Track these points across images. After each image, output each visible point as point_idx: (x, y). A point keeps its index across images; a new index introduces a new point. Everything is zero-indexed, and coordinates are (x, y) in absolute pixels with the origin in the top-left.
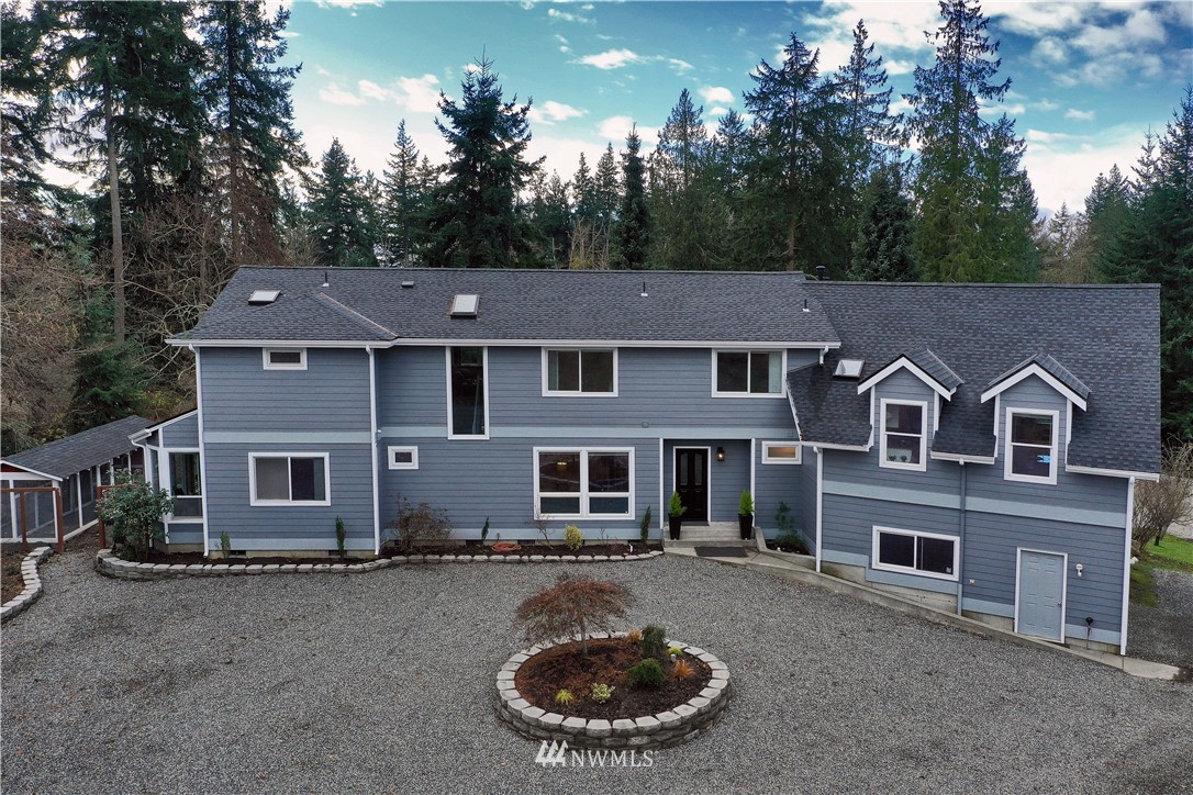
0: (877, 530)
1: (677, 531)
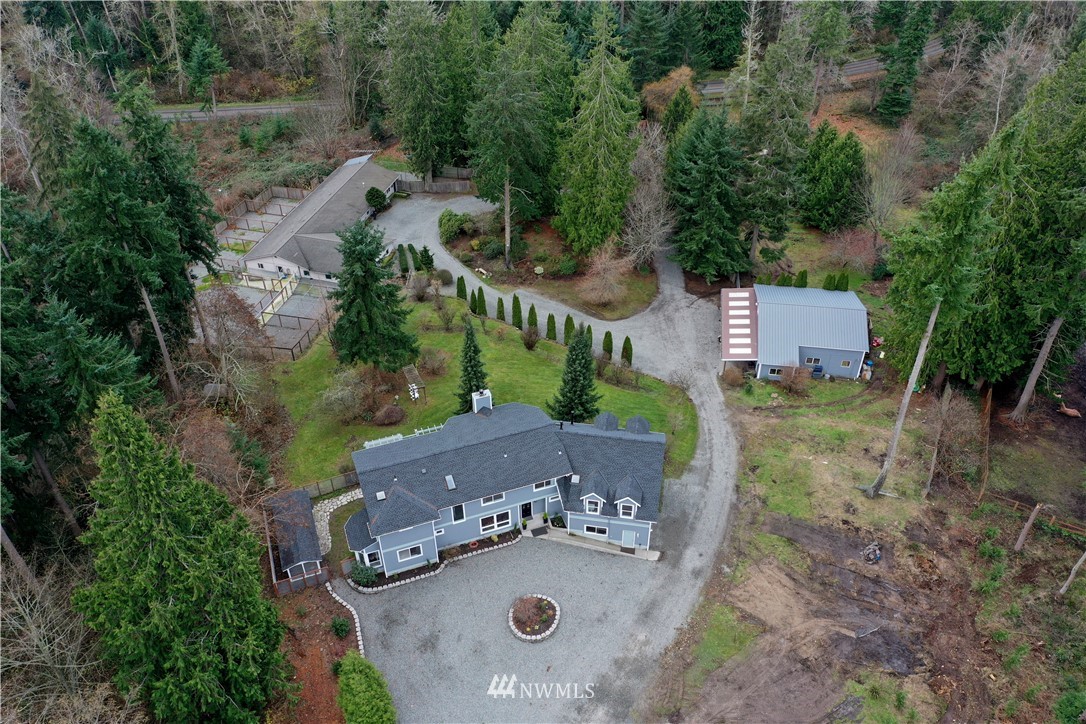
0: (585, 526)
1: (525, 527)
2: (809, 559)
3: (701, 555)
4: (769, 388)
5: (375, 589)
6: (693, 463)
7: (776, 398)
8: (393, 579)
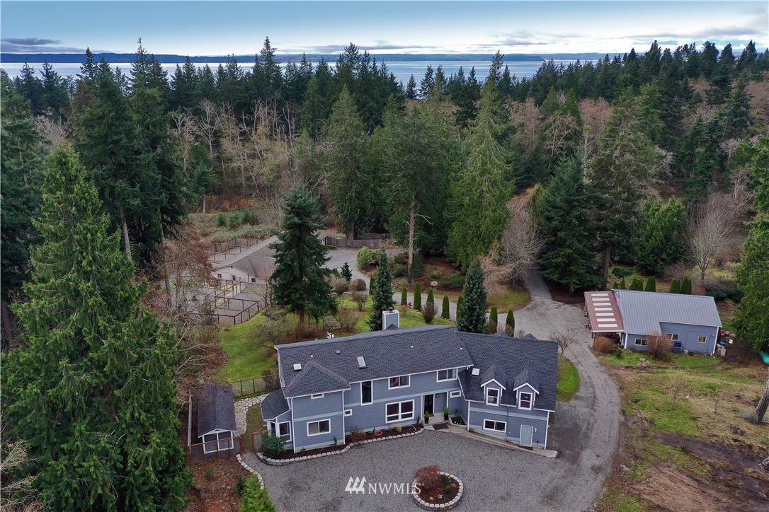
0: (485, 420)
1: (427, 420)
2: (707, 465)
3: (598, 456)
4: (636, 355)
5: (282, 461)
6: (578, 394)
7: (644, 361)
8: (301, 454)
